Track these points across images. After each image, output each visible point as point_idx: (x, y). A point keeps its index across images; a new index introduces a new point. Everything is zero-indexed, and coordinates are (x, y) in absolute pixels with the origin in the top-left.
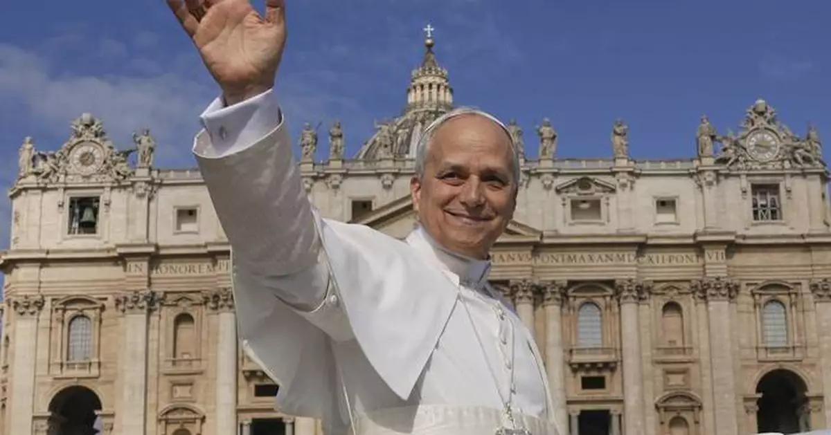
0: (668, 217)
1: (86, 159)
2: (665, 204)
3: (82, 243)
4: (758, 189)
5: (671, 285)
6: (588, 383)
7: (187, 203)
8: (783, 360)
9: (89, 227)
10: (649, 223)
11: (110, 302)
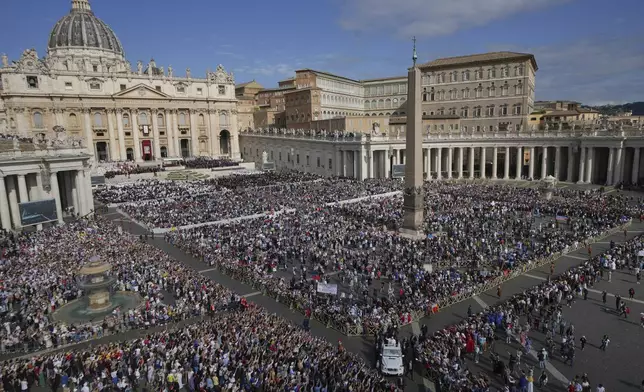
0: (199, 93)
1: (29, 64)
2: (199, 89)
3: (33, 91)
4: (220, 86)
5: (201, 110)
6: (183, 133)
7: (69, 81)
8: (224, 128)
9: (33, 85)
10: (195, 94)
11: (48, 109)
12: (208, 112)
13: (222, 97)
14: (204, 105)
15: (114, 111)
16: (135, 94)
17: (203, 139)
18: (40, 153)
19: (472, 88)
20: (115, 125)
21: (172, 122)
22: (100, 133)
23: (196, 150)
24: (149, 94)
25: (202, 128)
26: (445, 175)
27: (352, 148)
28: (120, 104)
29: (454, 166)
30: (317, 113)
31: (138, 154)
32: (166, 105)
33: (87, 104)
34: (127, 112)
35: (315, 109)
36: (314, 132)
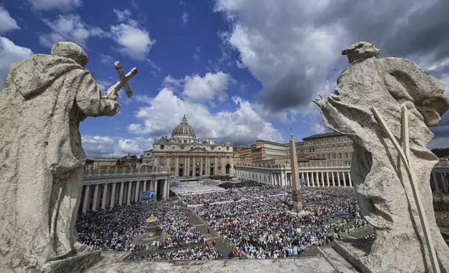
0: (219, 150)
2: (219, 148)
3: (162, 150)
4: (227, 147)
5: (219, 156)
6: (212, 165)
7: (174, 146)
8: (228, 163)
9: (162, 148)
10: (217, 150)
11: (165, 156)
12: (222, 157)
13: (228, 151)
14: (220, 154)
15: (187, 157)
16: (196, 151)
17: (220, 168)
18: (153, 173)
19: (330, 146)
20: (187, 162)
21: (208, 161)
22: (181, 165)
23: (216, 172)
24: (201, 151)
25: (219, 163)
26: (316, 184)
27: (278, 172)
28: (190, 154)
29: (320, 181)
30: (264, 157)
31: (194, 174)
32: (206, 154)
33: (179, 154)
34: (191, 157)
35: (263, 155)
36: (262, 165)
